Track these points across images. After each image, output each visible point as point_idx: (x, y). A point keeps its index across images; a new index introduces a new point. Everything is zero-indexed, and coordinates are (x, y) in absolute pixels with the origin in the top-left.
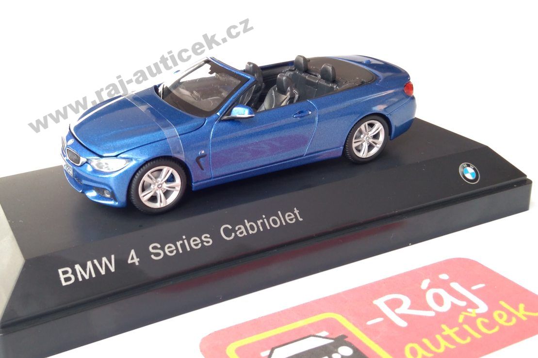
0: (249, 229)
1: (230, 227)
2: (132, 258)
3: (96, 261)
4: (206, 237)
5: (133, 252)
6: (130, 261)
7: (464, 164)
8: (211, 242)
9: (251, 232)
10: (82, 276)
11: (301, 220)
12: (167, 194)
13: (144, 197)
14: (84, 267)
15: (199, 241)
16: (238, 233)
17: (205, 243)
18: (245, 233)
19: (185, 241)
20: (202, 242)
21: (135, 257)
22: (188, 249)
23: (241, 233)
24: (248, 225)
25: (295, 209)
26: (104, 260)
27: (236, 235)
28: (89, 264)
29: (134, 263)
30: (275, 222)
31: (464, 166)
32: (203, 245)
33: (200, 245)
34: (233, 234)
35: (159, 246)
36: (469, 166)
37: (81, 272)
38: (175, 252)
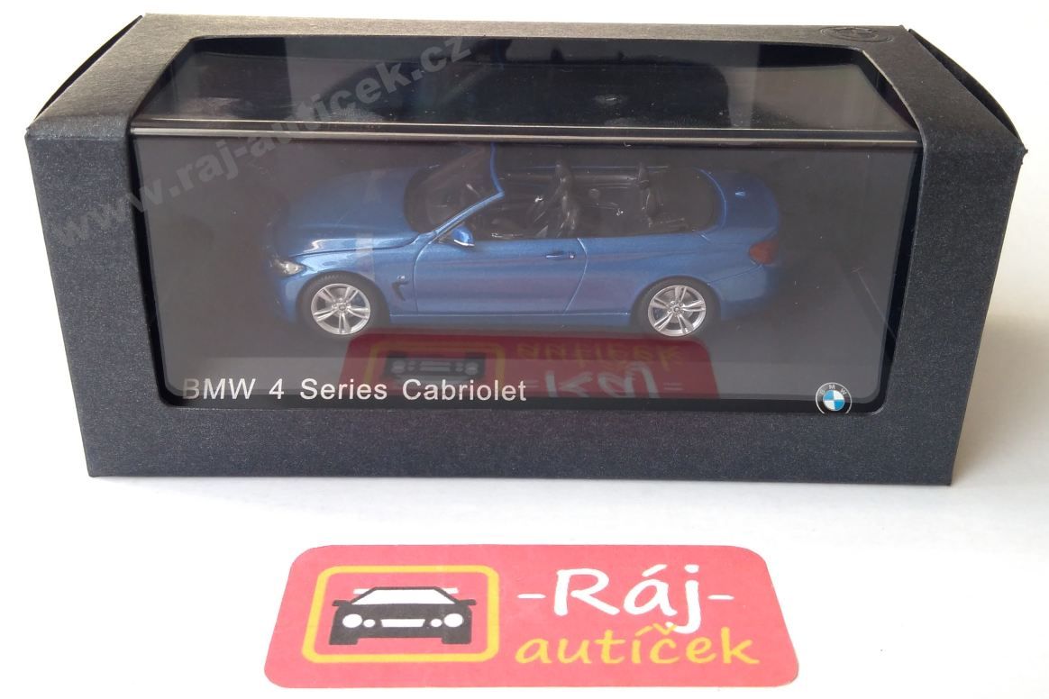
0: (444, 392)
1: (418, 383)
2: (276, 390)
3: (231, 381)
4: (380, 388)
5: (280, 382)
6: (271, 392)
7: (832, 385)
8: (385, 395)
9: (444, 397)
10: (209, 392)
11: (523, 399)
12: (353, 320)
13: (320, 317)
14: (215, 384)
15: (369, 391)
16: (426, 394)
17: (376, 396)
18: (436, 397)
19: (352, 386)
20: (373, 392)
21: (280, 389)
22: (351, 397)
23: (430, 395)
24: (444, 388)
25: (522, 382)
26: (242, 381)
27: (422, 396)
28: (223, 381)
29: (276, 396)
30: (484, 393)
31: (830, 387)
32: (372, 397)
33: (369, 396)
34: (419, 394)
35: (315, 383)
36: (838, 389)
37: (208, 391)
38: (332, 396)
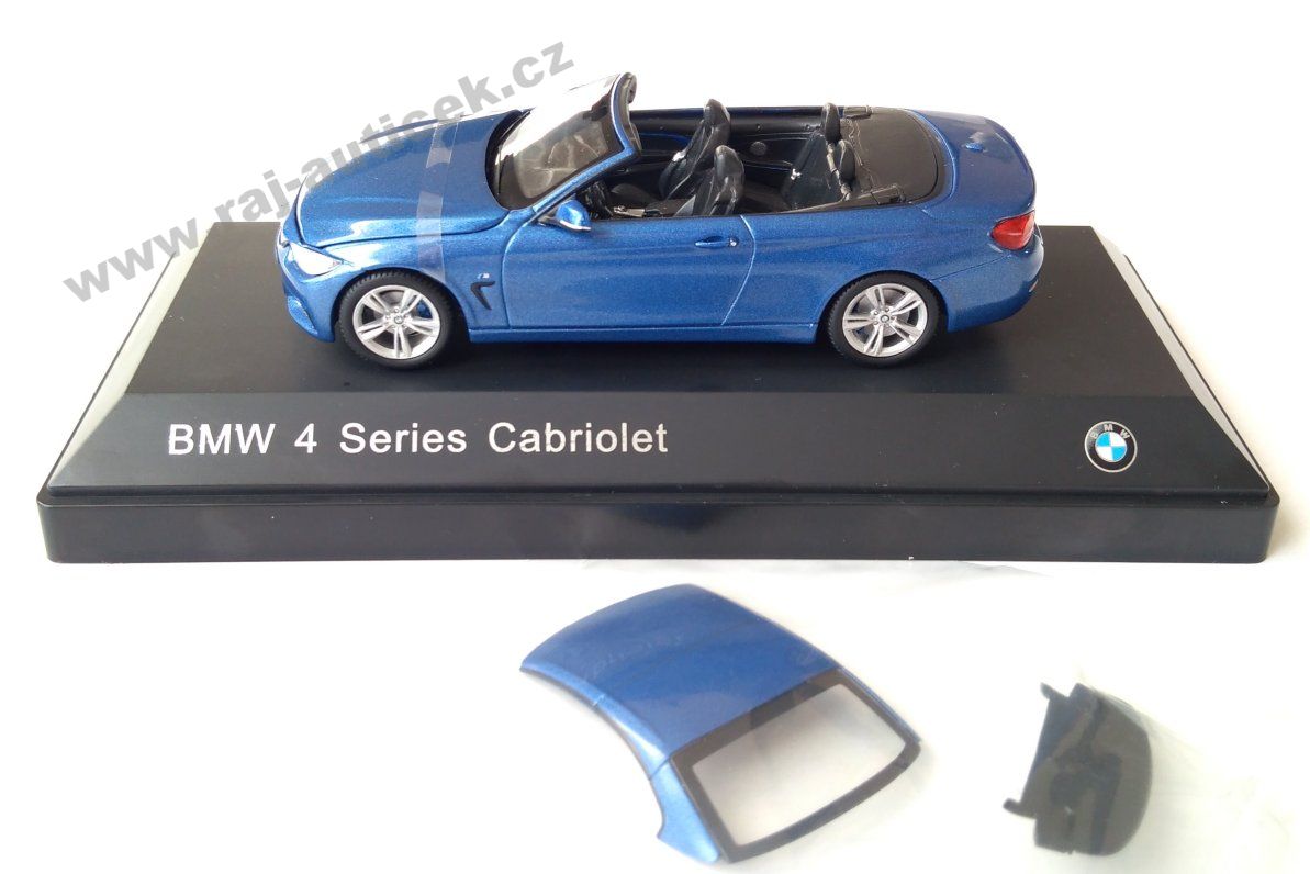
0: (548, 440)
1: (512, 429)
2: (305, 439)
3: (239, 428)
4: (456, 436)
5: (310, 429)
6: (298, 443)
7: (1108, 424)
8: (464, 445)
9: (549, 448)
10: (207, 446)
11: (663, 449)
12: (414, 338)
13: (366, 335)
14: (216, 432)
15: (441, 439)
16: (522, 444)
17: (450, 447)
18: (537, 448)
19: (415, 433)
20: (447, 442)
21: (311, 437)
22: (414, 449)
23: (530, 445)
24: (549, 433)
25: (661, 426)
26: (256, 428)
27: (517, 446)
28: (227, 429)
29: (305, 448)
30: (607, 441)
31: (1106, 428)
32: (445, 448)
33: (440, 448)
34: (513, 444)
35: (362, 429)
36: (1118, 430)
37: (206, 439)
38: (387, 448)
